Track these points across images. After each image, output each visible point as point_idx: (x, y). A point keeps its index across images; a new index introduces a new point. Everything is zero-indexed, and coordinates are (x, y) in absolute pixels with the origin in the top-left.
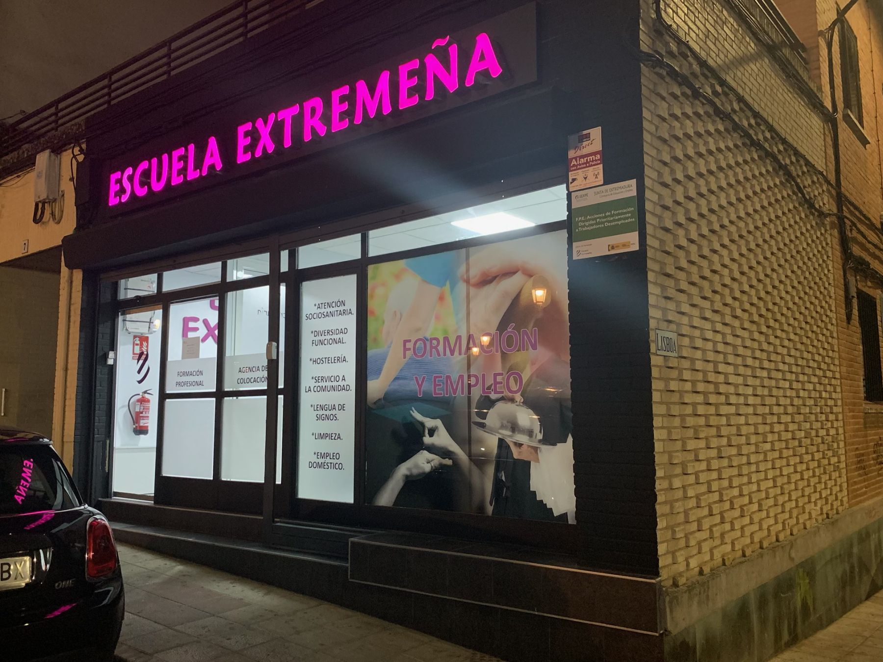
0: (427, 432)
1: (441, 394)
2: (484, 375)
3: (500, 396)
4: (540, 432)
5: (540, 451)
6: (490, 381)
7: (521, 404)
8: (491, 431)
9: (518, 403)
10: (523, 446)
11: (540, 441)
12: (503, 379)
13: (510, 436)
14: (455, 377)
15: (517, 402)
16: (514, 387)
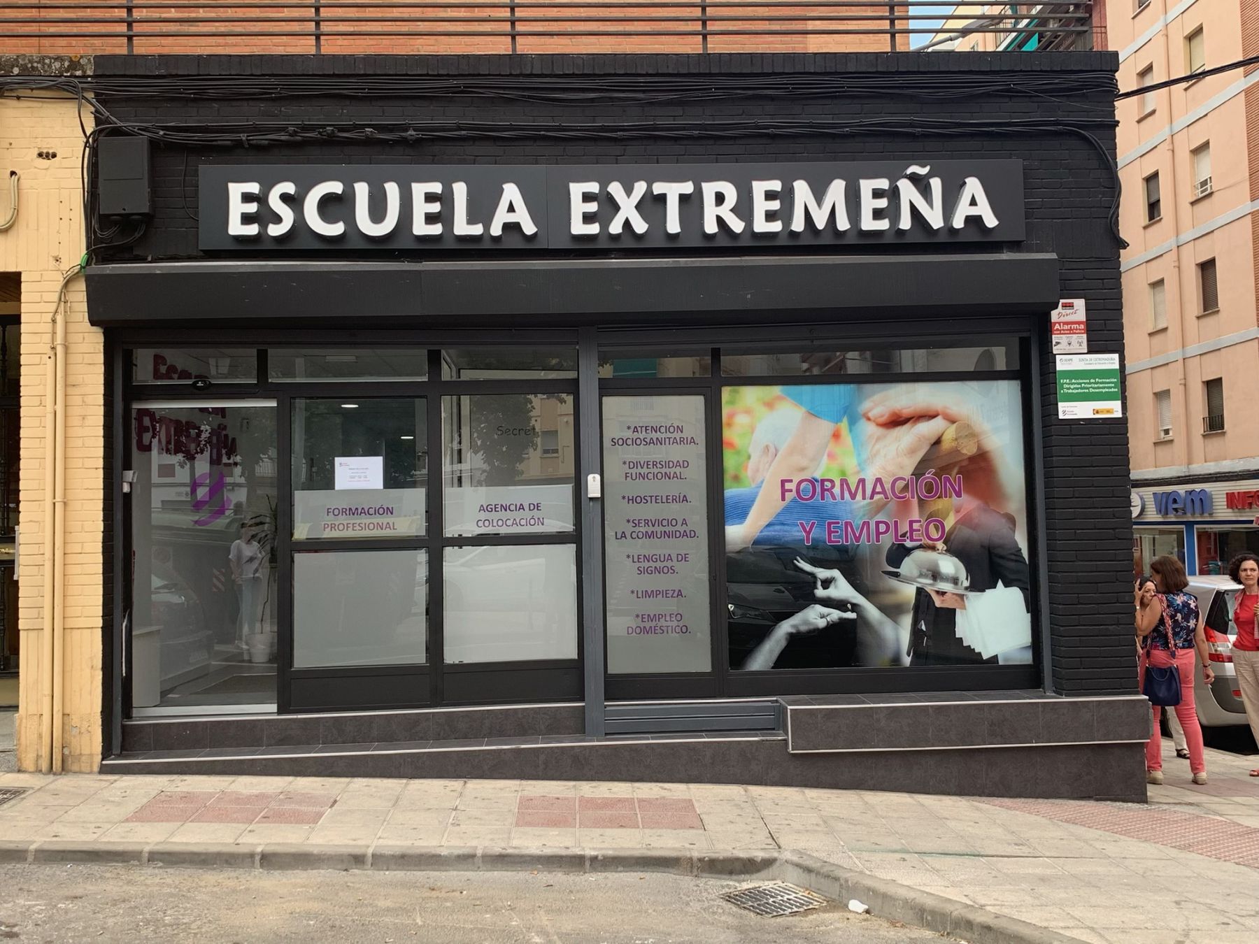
0: (819, 583)
1: (839, 542)
2: (896, 523)
3: (918, 543)
4: (967, 579)
5: (967, 598)
6: (905, 528)
7: (944, 552)
8: (908, 580)
9: (940, 551)
10: (947, 594)
11: (966, 588)
12: (921, 526)
13: (930, 585)
14: (858, 522)
15: (938, 550)
16: (935, 535)
